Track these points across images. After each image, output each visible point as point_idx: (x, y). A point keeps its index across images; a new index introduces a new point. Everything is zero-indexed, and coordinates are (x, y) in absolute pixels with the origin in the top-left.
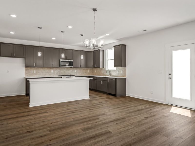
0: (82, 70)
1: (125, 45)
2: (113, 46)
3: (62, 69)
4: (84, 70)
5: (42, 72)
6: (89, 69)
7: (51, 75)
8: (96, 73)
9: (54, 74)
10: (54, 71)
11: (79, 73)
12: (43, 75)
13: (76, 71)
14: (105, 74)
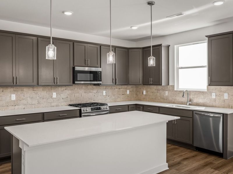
0: (116, 90)
2: (206, 36)
3: (76, 89)
4: (121, 90)
5: (32, 98)
6: (129, 88)
7: (53, 104)
8: (145, 95)
9: (59, 100)
10: (58, 95)
11: (111, 97)
12: (33, 104)
13: (104, 91)
14: (171, 99)
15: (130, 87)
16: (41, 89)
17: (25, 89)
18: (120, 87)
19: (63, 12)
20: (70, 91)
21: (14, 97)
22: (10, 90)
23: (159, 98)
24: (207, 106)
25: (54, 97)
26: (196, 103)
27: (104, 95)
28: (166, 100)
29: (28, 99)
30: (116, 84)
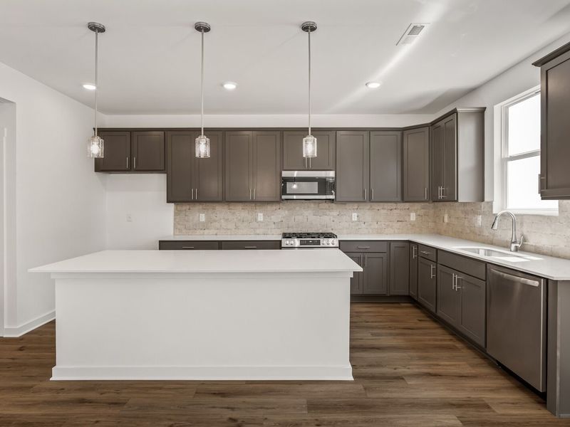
0: (384, 212)
2: (536, 64)
3: (297, 208)
4: (395, 211)
5: (227, 220)
6: (416, 208)
7: (258, 231)
8: (448, 224)
9: (267, 225)
10: (267, 217)
11: (370, 225)
12: (228, 229)
13: (353, 214)
14: (488, 234)
15: (418, 206)
17: (218, 208)
18: (394, 206)
19: (222, 85)
20: (287, 212)
21: (203, 217)
22: (198, 207)
23: (468, 232)
24: (559, 257)
25: (259, 220)
26: (535, 246)
27: (353, 219)
28: (479, 235)
29: (222, 221)
30: (370, 200)
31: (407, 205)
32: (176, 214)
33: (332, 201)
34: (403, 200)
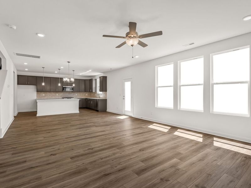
1: (107, 77)
5: (50, 95)
7: (57, 97)
10: (59, 95)
11: (79, 96)
12: (50, 97)
13: (76, 94)
15: (87, 93)
16: (52, 93)
17: (48, 93)
18: (83, 93)
21: (44, 95)
22: (43, 93)
25: (57, 95)
30: (79, 92)
31: (86, 93)
32: (37, 94)
33: (72, 92)
34: (85, 92)
